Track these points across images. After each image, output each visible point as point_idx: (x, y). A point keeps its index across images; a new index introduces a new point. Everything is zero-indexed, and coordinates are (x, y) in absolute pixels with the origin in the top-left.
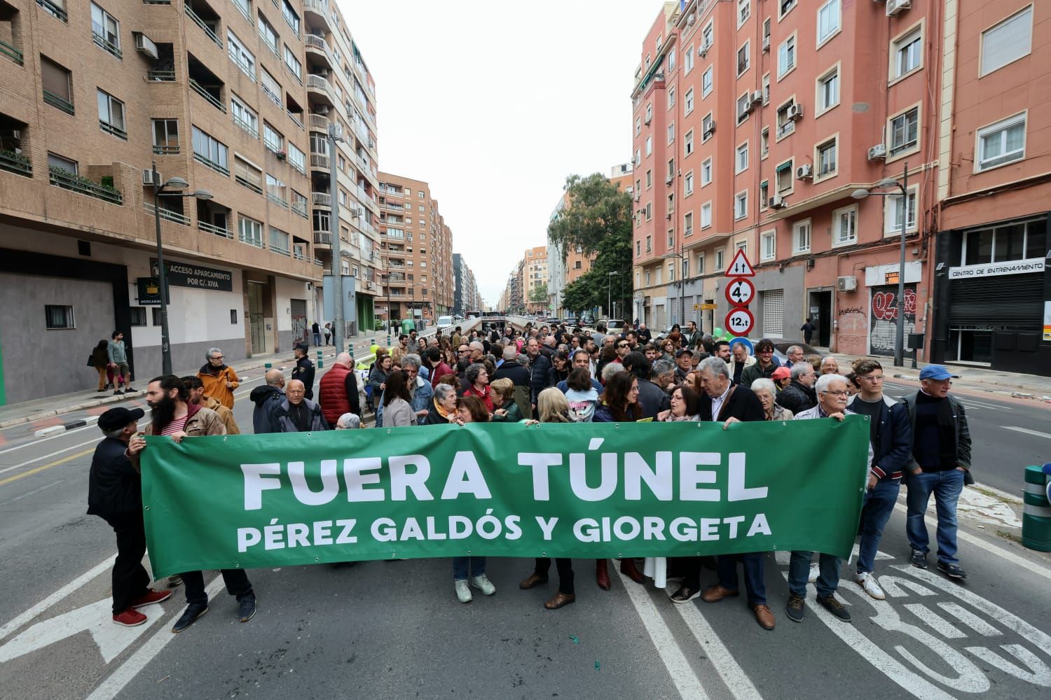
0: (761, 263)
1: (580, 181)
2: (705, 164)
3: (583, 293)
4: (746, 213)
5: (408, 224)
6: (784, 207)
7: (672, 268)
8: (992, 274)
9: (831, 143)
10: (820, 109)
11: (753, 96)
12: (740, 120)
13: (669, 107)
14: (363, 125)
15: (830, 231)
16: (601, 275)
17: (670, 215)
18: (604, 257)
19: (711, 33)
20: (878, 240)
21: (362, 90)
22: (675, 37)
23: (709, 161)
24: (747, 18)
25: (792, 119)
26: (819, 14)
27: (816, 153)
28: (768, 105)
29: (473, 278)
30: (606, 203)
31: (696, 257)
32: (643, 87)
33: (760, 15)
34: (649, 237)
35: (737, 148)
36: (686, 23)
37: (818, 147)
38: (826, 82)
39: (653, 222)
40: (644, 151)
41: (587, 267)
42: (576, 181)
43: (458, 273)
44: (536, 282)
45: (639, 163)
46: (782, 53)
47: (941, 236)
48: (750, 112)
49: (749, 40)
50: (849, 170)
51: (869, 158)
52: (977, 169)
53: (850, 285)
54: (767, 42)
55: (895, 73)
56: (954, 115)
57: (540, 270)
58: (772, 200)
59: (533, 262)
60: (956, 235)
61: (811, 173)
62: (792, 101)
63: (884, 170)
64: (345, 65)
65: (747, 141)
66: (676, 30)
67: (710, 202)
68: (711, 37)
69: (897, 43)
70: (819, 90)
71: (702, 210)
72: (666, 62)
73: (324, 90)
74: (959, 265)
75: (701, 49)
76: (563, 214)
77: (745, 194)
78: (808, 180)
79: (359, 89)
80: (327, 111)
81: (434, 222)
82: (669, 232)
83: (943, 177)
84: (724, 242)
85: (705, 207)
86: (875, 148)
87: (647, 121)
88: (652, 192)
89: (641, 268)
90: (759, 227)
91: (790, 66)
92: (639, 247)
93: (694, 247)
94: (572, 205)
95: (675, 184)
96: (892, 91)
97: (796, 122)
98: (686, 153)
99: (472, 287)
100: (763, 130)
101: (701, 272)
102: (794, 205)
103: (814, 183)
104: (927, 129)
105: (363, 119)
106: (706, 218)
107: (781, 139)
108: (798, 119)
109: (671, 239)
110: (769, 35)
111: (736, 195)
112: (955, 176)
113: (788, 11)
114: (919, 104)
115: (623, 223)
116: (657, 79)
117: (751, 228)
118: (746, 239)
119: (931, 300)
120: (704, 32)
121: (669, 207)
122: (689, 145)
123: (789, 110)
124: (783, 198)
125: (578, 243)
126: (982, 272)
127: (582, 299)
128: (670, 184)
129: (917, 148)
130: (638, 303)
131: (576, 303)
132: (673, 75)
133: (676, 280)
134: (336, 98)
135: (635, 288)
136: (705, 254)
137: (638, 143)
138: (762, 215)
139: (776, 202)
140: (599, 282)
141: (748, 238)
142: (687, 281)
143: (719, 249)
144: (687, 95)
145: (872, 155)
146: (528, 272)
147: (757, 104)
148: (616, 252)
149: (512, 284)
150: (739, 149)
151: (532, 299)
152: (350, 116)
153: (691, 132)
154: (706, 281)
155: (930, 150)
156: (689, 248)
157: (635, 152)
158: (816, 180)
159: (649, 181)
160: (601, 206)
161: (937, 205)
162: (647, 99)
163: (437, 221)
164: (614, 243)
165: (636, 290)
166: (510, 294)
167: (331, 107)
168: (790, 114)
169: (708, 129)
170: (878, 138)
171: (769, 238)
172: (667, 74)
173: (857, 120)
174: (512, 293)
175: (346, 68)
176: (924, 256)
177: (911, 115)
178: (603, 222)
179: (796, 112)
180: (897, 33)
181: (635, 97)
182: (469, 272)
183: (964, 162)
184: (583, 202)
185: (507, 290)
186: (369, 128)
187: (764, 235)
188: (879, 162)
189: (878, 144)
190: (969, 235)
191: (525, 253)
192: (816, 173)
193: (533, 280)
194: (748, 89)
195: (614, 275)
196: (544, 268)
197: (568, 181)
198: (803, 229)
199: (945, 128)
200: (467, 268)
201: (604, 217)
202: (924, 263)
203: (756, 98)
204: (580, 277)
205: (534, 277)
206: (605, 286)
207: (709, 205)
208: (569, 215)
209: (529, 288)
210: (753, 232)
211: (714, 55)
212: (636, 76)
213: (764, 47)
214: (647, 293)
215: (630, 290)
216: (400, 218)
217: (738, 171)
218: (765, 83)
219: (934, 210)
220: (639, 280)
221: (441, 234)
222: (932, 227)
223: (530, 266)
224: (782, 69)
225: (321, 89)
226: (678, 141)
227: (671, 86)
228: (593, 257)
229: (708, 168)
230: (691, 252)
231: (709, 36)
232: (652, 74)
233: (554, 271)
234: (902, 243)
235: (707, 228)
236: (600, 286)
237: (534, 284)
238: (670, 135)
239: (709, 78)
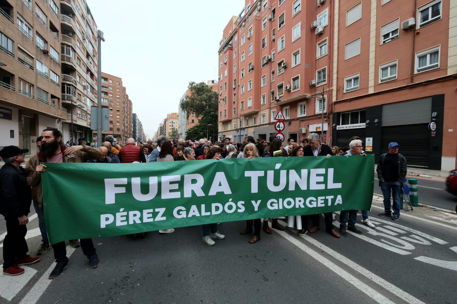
0: (271, 122)
1: (195, 85)
2: (249, 82)
3: (195, 133)
4: (265, 103)
5: (110, 97)
6: (280, 101)
7: (235, 123)
8: (350, 128)
9: (297, 78)
10: (293, 65)
11: (268, 57)
12: (263, 66)
13: (234, 58)
14: (91, 45)
15: (296, 111)
16: (204, 126)
17: (234, 102)
18: (205, 118)
19: (252, 30)
20: (313, 115)
21: (90, 28)
22: (237, 30)
23: (251, 81)
24: (265, 27)
25: (283, 67)
26: (293, 30)
27: (292, 81)
28: (274, 61)
29: (141, 125)
30: (207, 95)
31: (245, 119)
32: (224, 48)
33: (271, 27)
34: (225, 110)
35: (262, 77)
36: (242, 25)
37: (293, 79)
38: (295, 55)
39: (227, 104)
40: (224, 74)
41: (197, 122)
42: (194, 84)
43: (134, 122)
44: (172, 128)
45: (221, 79)
46: (279, 42)
47: (334, 114)
48: (267, 63)
49: (266, 36)
50: (304, 88)
51: (310, 84)
52: (345, 92)
53: (304, 131)
54: (273, 37)
55: (318, 55)
56: (337, 72)
57: (174, 123)
58: (276, 98)
59: (171, 119)
60: (339, 114)
61: (290, 88)
62: (283, 61)
63: (315, 90)
64: (82, 14)
65: (266, 74)
66: (237, 28)
67: (251, 97)
68: (252, 32)
69: (319, 44)
70: (293, 58)
71: (248, 100)
72: (233, 40)
73: (71, 24)
74: (339, 125)
75: (248, 36)
76: (188, 98)
77: (265, 95)
78: (289, 91)
79: (89, 28)
80: (71, 35)
81: (124, 97)
82: (234, 108)
83: (334, 93)
84: (256, 113)
85: (249, 99)
86: (312, 81)
87: (225, 62)
88: (227, 91)
89: (222, 123)
90: (270, 108)
91: (282, 47)
92: (221, 114)
93: (245, 115)
94: (192, 95)
95: (237, 89)
96: (317, 61)
97: (285, 69)
98: (241, 77)
99: (141, 129)
100: (272, 70)
101: (247, 125)
102: (284, 100)
103: (291, 92)
104: (329, 76)
105: (91, 42)
106: (250, 103)
107: (279, 75)
108: (285, 68)
109: (235, 111)
110: (274, 35)
111: (261, 95)
112: (338, 93)
113: (281, 27)
114: (326, 67)
115: (214, 104)
116: (229, 46)
117: (267, 108)
118: (265, 113)
119: (331, 137)
120: (249, 30)
121: (234, 98)
122: (243, 74)
123: (282, 64)
124: (280, 97)
125: (194, 111)
126: (347, 127)
127: (194, 136)
128: (234, 89)
129: (326, 83)
130: (220, 138)
131: (192, 138)
132: (236, 45)
133: (237, 128)
134: (76, 29)
135: (219, 131)
136: (249, 118)
137: (221, 71)
138: (272, 104)
139: (278, 98)
140: (203, 129)
141: (266, 112)
142: (241, 129)
143: (255, 116)
144: (242, 54)
145: (311, 84)
146: (168, 124)
147: (269, 60)
148: (211, 116)
149: (160, 129)
150: (263, 77)
151: (170, 136)
152: (84, 39)
153: (244, 69)
154: (249, 129)
155: (330, 84)
156: (242, 115)
157: (219, 75)
158: (292, 91)
159: (226, 87)
160: (204, 96)
161: (333, 103)
162: (225, 53)
163: (125, 97)
164: (210, 112)
165: (219, 132)
166: (159, 134)
167: (74, 33)
168: (282, 65)
169: (251, 68)
170: (313, 78)
171: (274, 112)
172: (233, 44)
173: (306, 70)
174: (160, 133)
175: (83, 16)
176: (329, 121)
177: (324, 70)
178: (205, 103)
179: (285, 65)
180: (319, 41)
181: (220, 52)
182: (140, 122)
183: (341, 89)
184: (196, 94)
185: (158, 132)
186: (93, 47)
187: (272, 111)
188: (314, 86)
189: (313, 80)
190: (342, 114)
191: (168, 115)
192: (292, 88)
193: (171, 127)
194: (266, 54)
195: (210, 126)
196: (176, 123)
197: (190, 84)
198: (286, 110)
199: (335, 76)
200: (139, 120)
201: (205, 101)
202: (329, 124)
203: (269, 58)
204: (194, 127)
205: (171, 126)
206: (206, 130)
207: (251, 98)
208: (190, 99)
209: (169, 131)
210: (268, 110)
211: (253, 39)
212: (220, 44)
213: (272, 39)
214: (224, 134)
215: (217, 132)
216: (106, 93)
217: (262, 86)
218: (273, 53)
219: (332, 105)
220: (220, 128)
221: (127, 103)
222: (331, 111)
223: (169, 121)
224: (279, 48)
225: (69, 23)
226: (238, 72)
227: (235, 50)
228: (200, 118)
229: (251, 83)
230: (243, 117)
231: (251, 32)
232: (227, 44)
233: (181, 124)
234: (322, 116)
235: (250, 108)
236: (204, 130)
237: (171, 129)
238: (235, 69)
239: (251, 48)
